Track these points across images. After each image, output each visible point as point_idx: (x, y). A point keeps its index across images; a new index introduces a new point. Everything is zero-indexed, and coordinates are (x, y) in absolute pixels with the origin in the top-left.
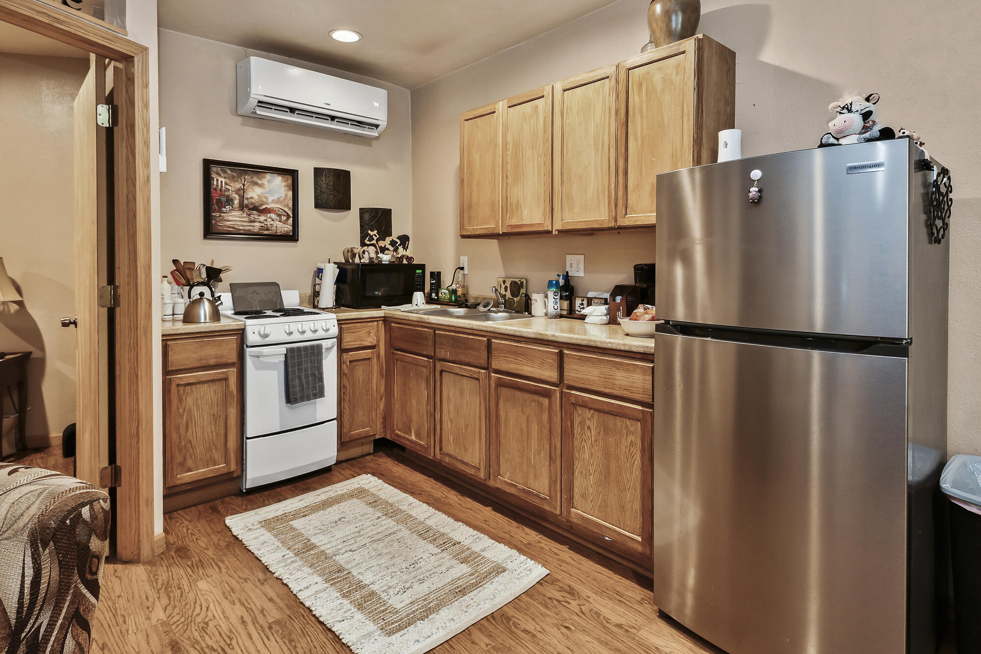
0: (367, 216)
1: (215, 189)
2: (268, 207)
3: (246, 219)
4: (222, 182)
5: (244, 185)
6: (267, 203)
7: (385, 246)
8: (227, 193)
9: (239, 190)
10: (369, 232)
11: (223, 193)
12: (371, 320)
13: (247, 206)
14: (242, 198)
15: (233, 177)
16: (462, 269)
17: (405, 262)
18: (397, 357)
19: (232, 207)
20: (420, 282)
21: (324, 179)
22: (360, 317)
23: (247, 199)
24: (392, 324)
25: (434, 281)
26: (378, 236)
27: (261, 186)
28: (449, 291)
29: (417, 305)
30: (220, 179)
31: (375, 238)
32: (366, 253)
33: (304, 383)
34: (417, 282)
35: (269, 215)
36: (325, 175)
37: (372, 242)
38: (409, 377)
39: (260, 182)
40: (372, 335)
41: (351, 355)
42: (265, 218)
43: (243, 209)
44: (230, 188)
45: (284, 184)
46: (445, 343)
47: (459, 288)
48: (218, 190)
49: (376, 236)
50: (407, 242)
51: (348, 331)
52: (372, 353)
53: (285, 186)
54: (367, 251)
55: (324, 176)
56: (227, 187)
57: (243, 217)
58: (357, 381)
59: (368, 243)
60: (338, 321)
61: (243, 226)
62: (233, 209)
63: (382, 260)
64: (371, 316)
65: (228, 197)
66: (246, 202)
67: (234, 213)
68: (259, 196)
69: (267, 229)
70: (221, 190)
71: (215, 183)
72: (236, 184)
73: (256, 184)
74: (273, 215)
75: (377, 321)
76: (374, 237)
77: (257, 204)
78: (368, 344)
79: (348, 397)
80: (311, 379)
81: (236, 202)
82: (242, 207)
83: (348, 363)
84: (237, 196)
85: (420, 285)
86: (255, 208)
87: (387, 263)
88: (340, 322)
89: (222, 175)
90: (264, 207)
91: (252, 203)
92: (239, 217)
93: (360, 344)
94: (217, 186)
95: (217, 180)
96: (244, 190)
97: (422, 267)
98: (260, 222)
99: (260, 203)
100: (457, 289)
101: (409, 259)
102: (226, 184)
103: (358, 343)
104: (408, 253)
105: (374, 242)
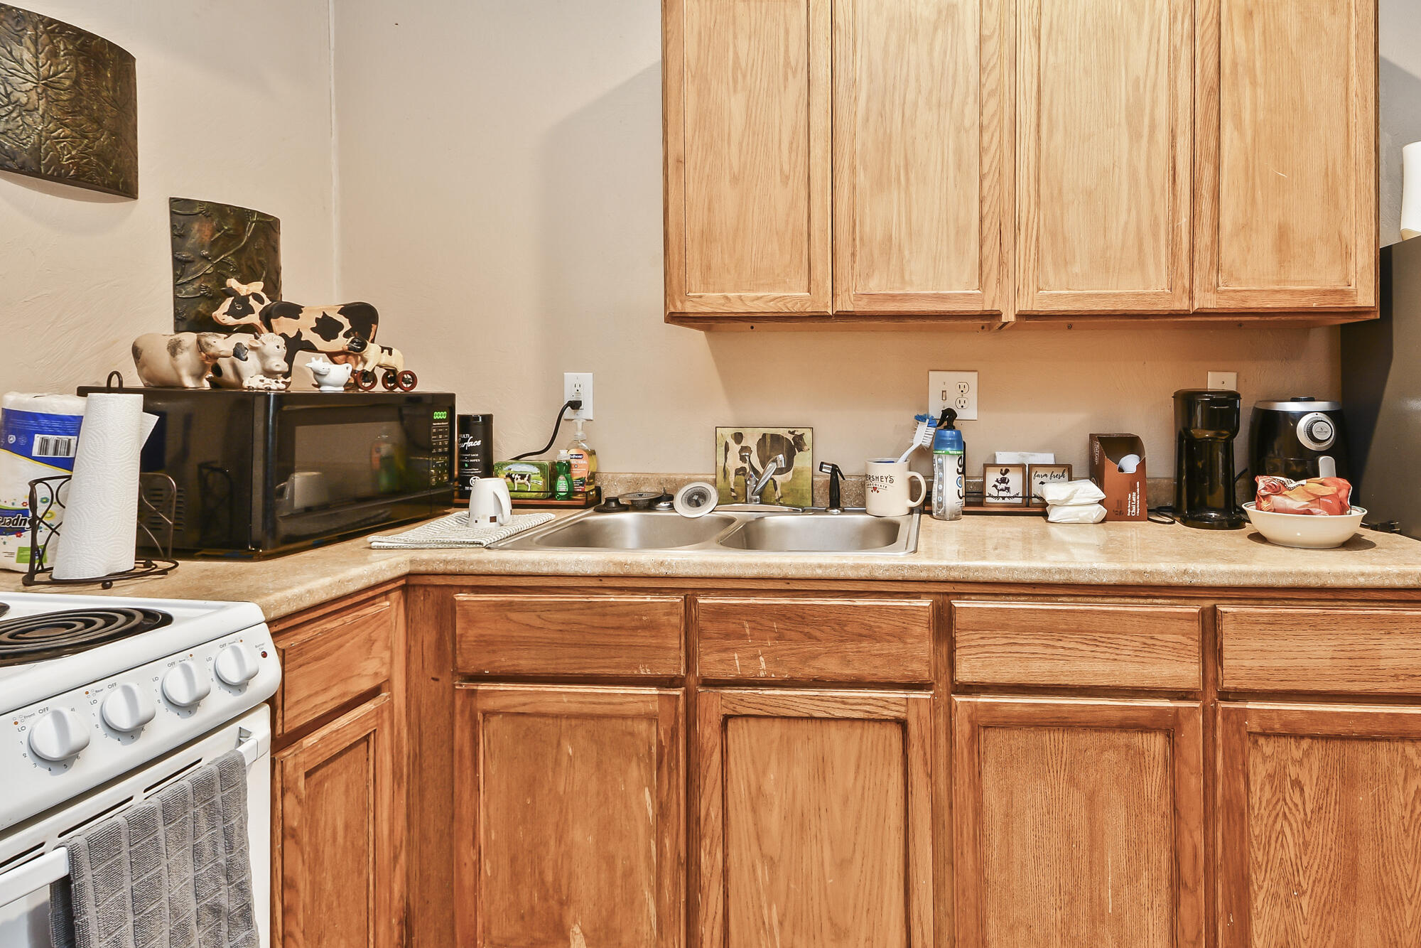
0: (200, 232)
7: (299, 334)
10: (233, 283)
12: (371, 594)
16: (575, 405)
17: (379, 388)
20: (443, 446)
21: (27, 56)
22: (340, 593)
24: (461, 597)
25: (478, 443)
26: (267, 302)
28: (540, 467)
29: (493, 519)
31: (258, 307)
32: (251, 355)
34: (437, 447)
36: (35, 43)
37: (244, 321)
38: (557, 762)
40: (378, 646)
41: (314, 745)
46: (748, 631)
47: (578, 456)
49: (258, 298)
50: (374, 326)
51: (300, 660)
52: (378, 712)
54: (253, 349)
55: (26, 40)
58: (329, 833)
59: (230, 320)
60: (270, 623)
64: (373, 581)
75: (387, 593)
76: (252, 302)
78: (366, 685)
83: (303, 777)
85: (443, 454)
87: (341, 389)
88: (280, 626)
93: (344, 694)
97: (447, 401)
100: (573, 462)
101: (392, 376)
103: (335, 692)
104: (398, 361)
105: (254, 319)
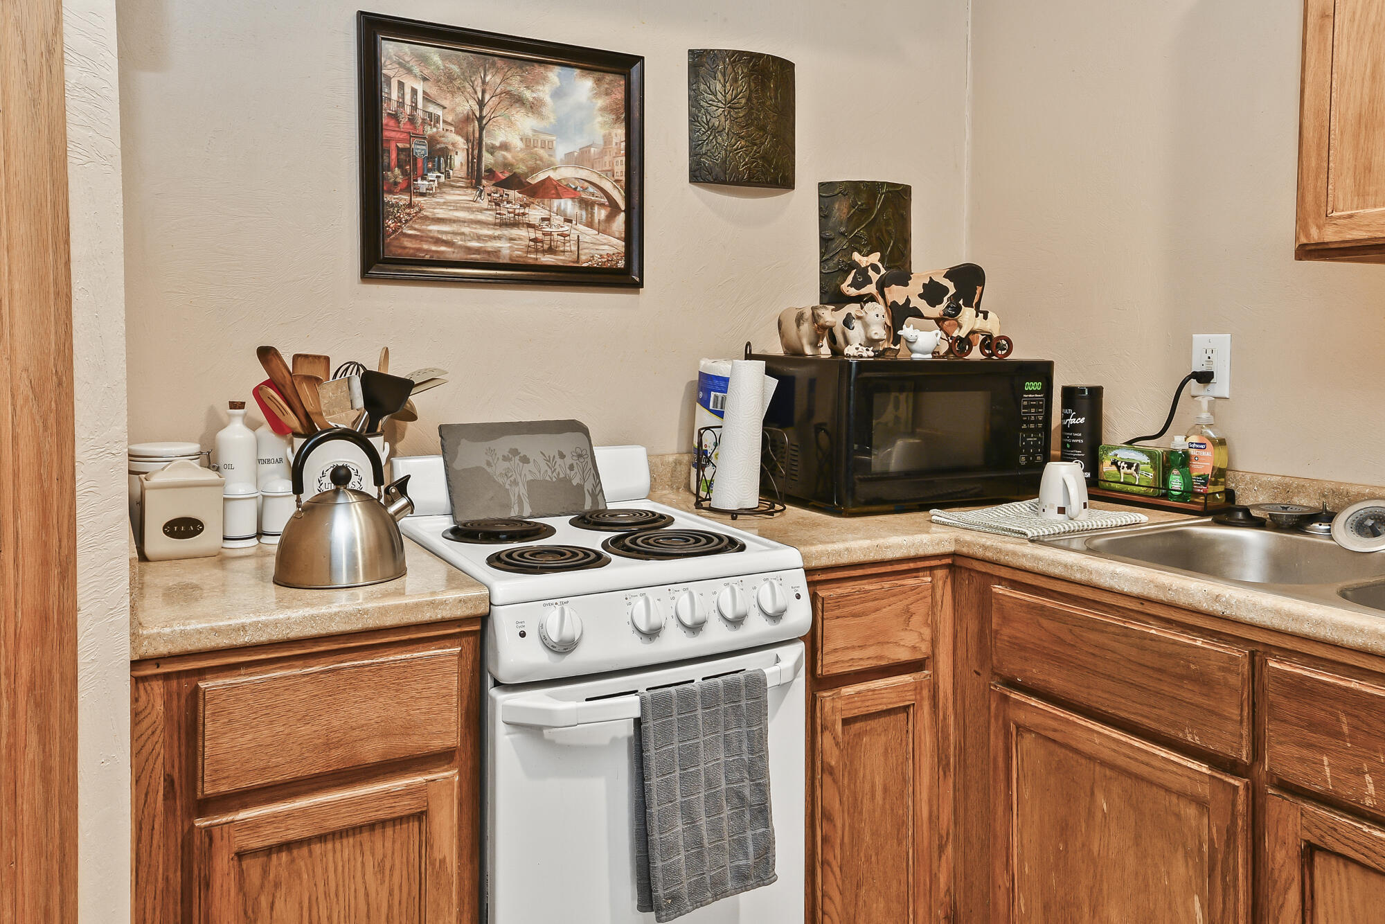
0: (841, 210)
1: (395, 117)
2: (555, 175)
3: (489, 217)
4: (414, 92)
5: (481, 104)
6: (550, 166)
7: (908, 301)
8: (430, 131)
9: (468, 119)
10: (856, 256)
11: (419, 131)
12: (912, 565)
13: (491, 172)
14: (476, 146)
15: (450, 78)
16: (1205, 377)
17: (976, 354)
18: (1021, 716)
19: (448, 176)
20: (1036, 422)
21: (719, 87)
22: (878, 557)
23: (492, 150)
24: (998, 589)
25: (1082, 420)
26: (883, 271)
27: (534, 107)
28: (1151, 455)
29: (1062, 510)
30: (410, 83)
31: (875, 277)
32: (857, 324)
33: (704, 828)
34: (1028, 422)
35: (556, 202)
36: (724, 75)
37: (864, 291)
38: (1090, 811)
39: (528, 95)
40: (916, 620)
41: (850, 696)
42: (545, 214)
43: (479, 183)
44: (439, 112)
45: (600, 102)
47: (1201, 446)
48: (404, 120)
49: (875, 268)
50: (979, 289)
51: (837, 612)
52: (917, 688)
53: (603, 109)
54: (859, 318)
55: (719, 75)
56: (432, 109)
57: (481, 210)
59: (853, 292)
60: (809, 571)
61: (479, 238)
62: (449, 184)
63: (914, 347)
64: (912, 553)
65: (432, 141)
66: (487, 159)
67: (454, 196)
68: (525, 140)
69: (551, 250)
70: (412, 120)
71: (395, 95)
72: (459, 99)
73: (518, 100)
74: (569, 202)
75: (931, 569)
76: (871, 273)
77: (521, 168)
78: (904, 655)
79: (838, 851)
80: (727, 812)
81: (459, 160)
82: (476, 176)
83: (839, 727)
84: (460, 141)
85: (1036, 431)
86: (514, 181)
87: (930, 356)
88: (817, 577)
89: (416, 70)
90: (541, 176)
91: (506, 165)
92: (469, 209)
93: (881, 658)
94: (401, 104)
95: (401, 85)
96: (481, 119)
97: (1043, 371)
98: (530, 226)
99: (531, 163)
100: (1193, 452)
101: (990, 342)
102: (427, 98)
103: (871, 652)
104: (993, 325)
105: (871, 289)
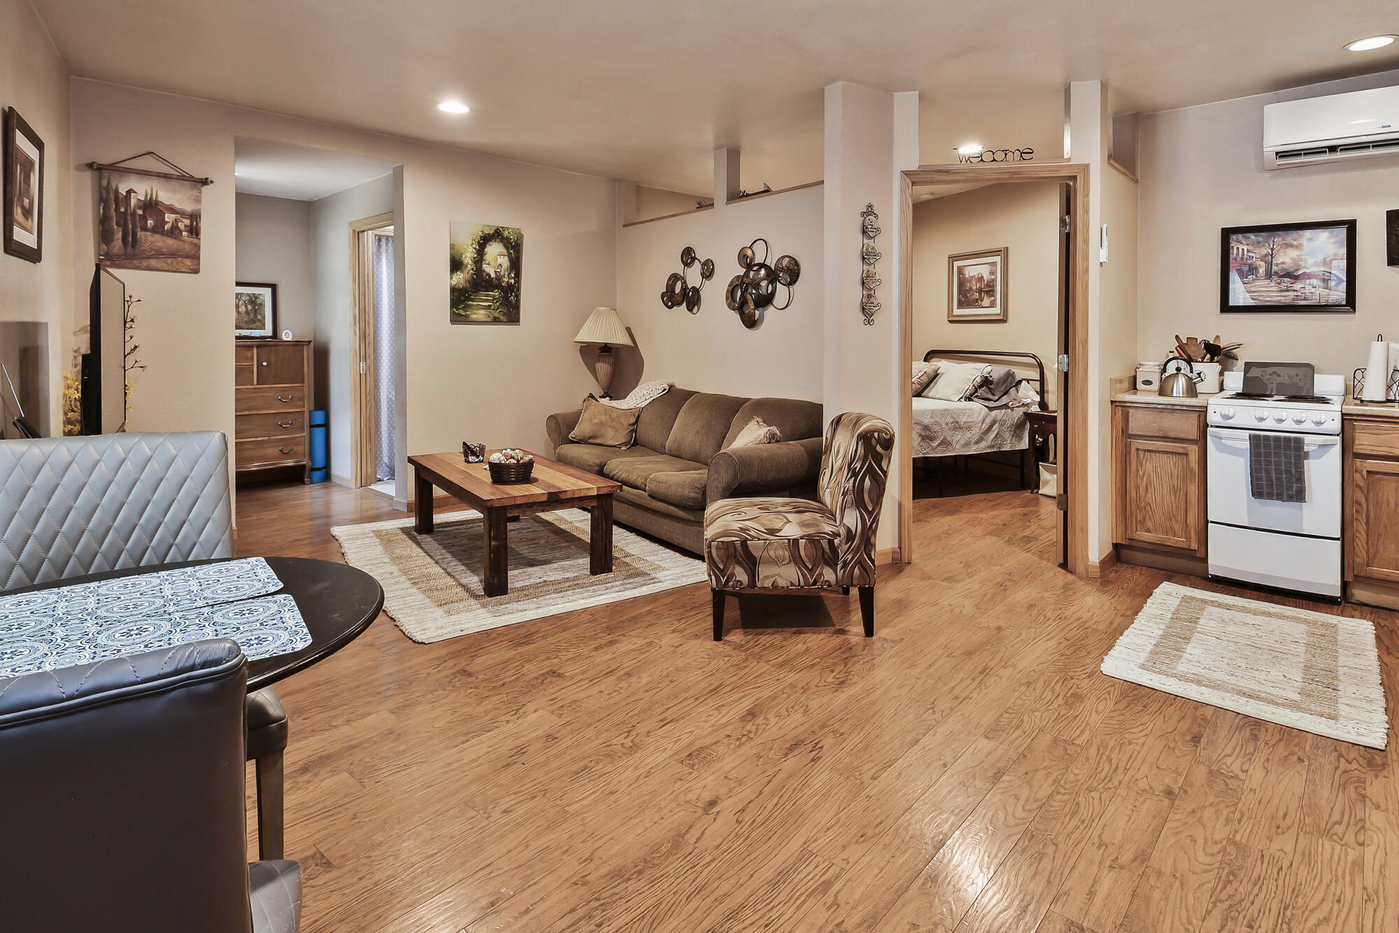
1: (1235, 259)
2: (1307, 271)
3: (1275, 289)
4: (1243, 250)
5: (1272, 249)
6: (1305, 268)
8: (1249, 262)
9: (1266, 255)
11: (1245, 262)
13: (1276, 273)
14: (1270, 265)
15: (1259, 242)
19: (1257, 276)
23: (1277, 265)
27: (1298, 247)
30: (1241, 247)
33: (1274, 478)
35: (1308, 281)
39: (1295, 243)
41: (1371, 463)
42: (1302, 286)
43: (1271, 277)
44: (1254, 255)
45: (1332, 240)
48: (1238, 260)
51: (1363, 431)
53: (1335, 242)
56: (1250, 254)
57: (1271, 287)
61: (1270, 297)
62: (1257, 279)
65: (1250, 265)
66: (1275, 268)
67: (1258, 283)
68: (1294, 260)
69: (1305, 299)
70: (1242, 259)
71: (1235, 252)
72: (1262, 249)
73: (1289, 246)
74: (1315, 281)
77: (1291, 270)
79: (1364, 518)
80: (1284, 476)
81: (1262, 270)
82: (1269, 275)
83: (1365, 473)
84: (1263, 263)
86: (1289, 275)
88: (1355, 417)
89: (1244, 243)
90: (1301, 272)
91: (1283, 270)
92: (1266, 287)
93: (1389, 452)
94: (1238, 254)
95: (1238, 248)
96: (1272, 255)
98: (1294, 291)
99: (1296, 267)
102: (1248, 251)
103: (1385, 449)
